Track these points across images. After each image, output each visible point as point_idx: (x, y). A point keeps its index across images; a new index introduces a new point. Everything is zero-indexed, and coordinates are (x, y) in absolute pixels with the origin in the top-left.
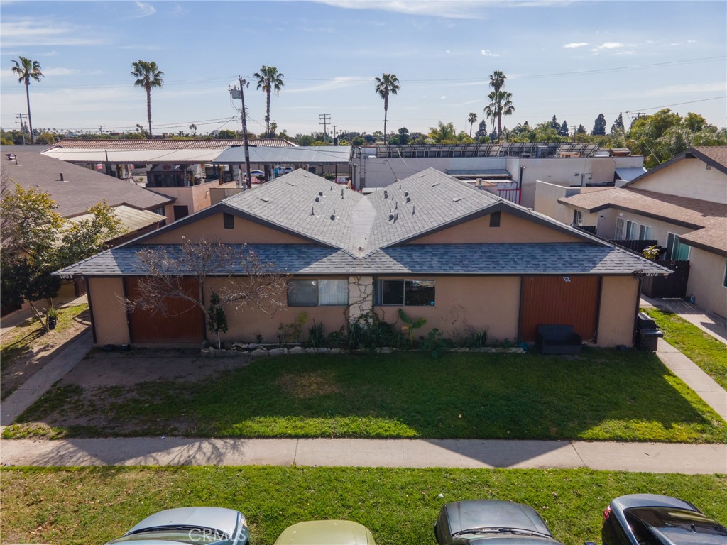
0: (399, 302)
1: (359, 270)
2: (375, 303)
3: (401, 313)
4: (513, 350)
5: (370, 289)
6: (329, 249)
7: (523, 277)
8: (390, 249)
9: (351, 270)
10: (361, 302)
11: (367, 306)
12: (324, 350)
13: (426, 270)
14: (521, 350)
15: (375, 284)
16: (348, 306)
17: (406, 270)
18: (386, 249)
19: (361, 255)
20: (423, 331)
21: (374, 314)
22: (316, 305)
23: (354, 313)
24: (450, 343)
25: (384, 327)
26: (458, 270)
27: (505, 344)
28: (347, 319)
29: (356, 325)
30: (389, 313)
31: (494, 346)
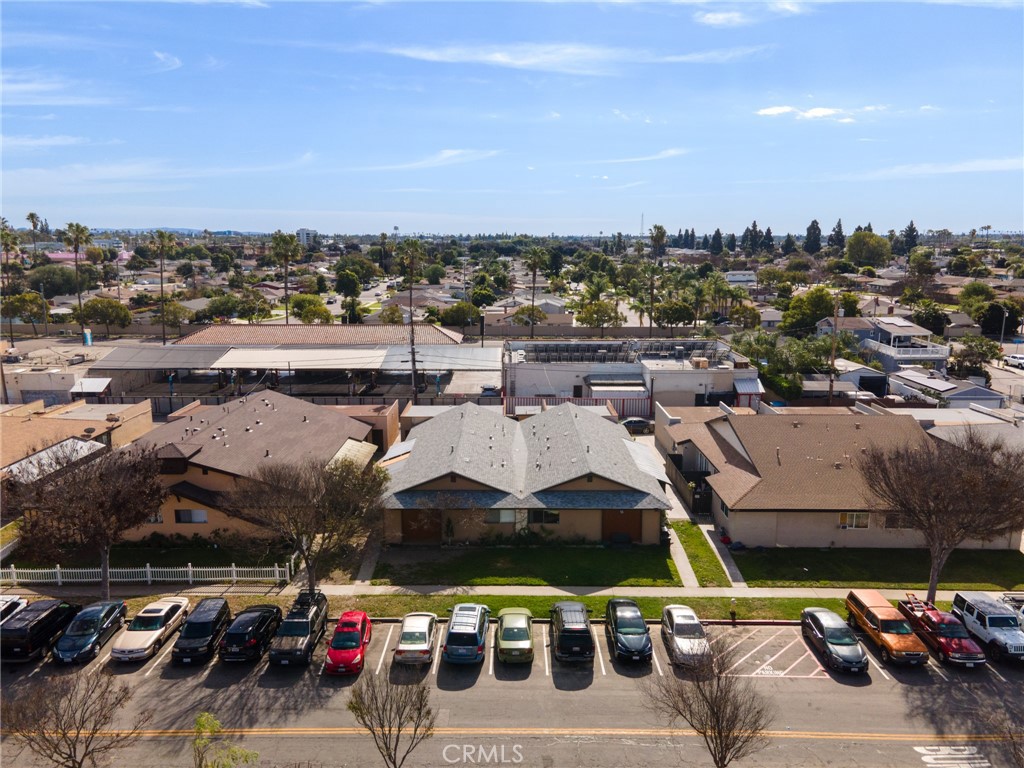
0: (541, 522)
1: (521, 506)
2: (529, 522)
3: (542, 527)
4: (598, 546)
5: (526, 515)
6: (505, 494)
7: (603, 510)
8: (536, 494)
9: (517, 506)
10: (522, 522)
11: (525, 523)
12: (503, 546)
13: (554, 506)
14: (602, 546)
15: (529, 513)
16: (515, 523)
17: (544, 506)
18: (534, 494)
19: (521, 497)
20: (553, 536)
21: (528, 527)
22: (498, 522)
23: (518, 527)
24: (566, 543)
25: (533, 534)
26: (570, 506)
27: (595, 543)
28: (515, 529)
29: (519, 534)
30: (536, 527)
31: (588, 544)
